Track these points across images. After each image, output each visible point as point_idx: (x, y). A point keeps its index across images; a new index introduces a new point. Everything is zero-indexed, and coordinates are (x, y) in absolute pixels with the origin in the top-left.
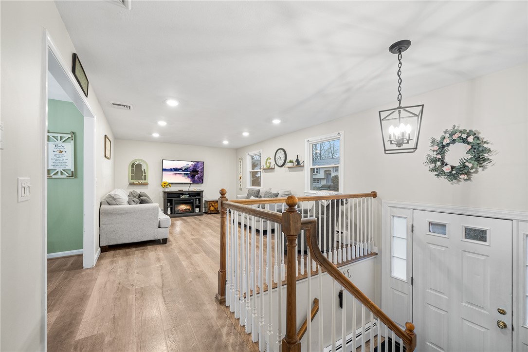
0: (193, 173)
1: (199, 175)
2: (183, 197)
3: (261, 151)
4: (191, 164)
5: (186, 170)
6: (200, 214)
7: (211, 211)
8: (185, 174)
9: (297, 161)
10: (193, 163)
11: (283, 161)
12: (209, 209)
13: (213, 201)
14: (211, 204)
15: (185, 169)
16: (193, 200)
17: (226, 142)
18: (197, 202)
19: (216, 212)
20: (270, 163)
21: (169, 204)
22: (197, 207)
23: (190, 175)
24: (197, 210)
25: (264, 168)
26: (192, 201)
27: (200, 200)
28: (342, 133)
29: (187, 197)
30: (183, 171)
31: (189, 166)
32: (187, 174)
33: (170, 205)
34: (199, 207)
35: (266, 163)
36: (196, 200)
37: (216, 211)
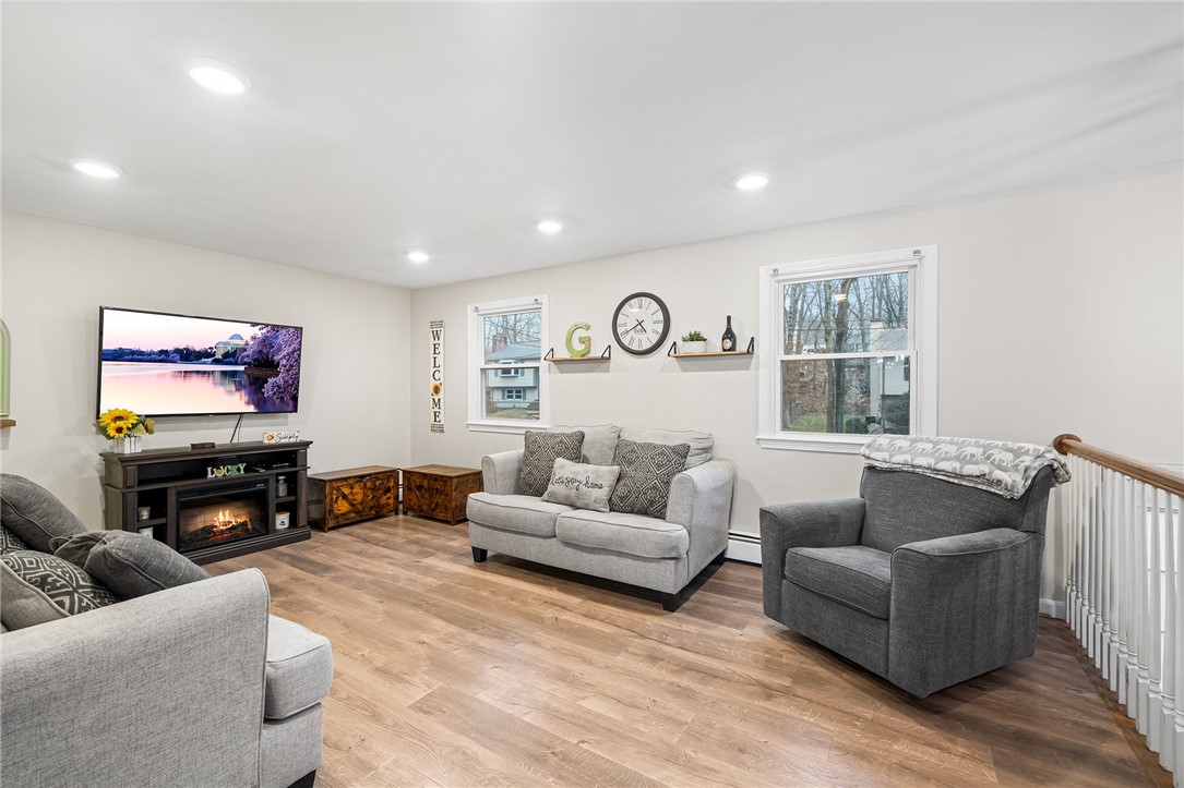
0: (257, 372)
1: (279, 380)
2: (216, 474)
3: (544, 299)
4: (248, 334)
5: (230, 357)
6: (297, 533)
7: (337, 517)
8: (224, 373)
9: (729, 334)
10: (258, 332)
11: (655, 339)
12: (331, 511)
13: (346, 479)
14: (338, 489)
15: (226, 355)
16: (266, 482)
17: (418, 258)
18: (283, 490)
19: (358, 518)
20: (586, 341)
21: (145, 514)
22: (281, 508)
23: (245, 379)
24: (282, 520)
25: (558, 356)
26: (260, 486)
27: (292, 480)
28: (930, 252)
29: (235, 471)
30: (216, 362)
31: (241, 343)
32: (233, 374)
33: (152, 517)
34: (290, 507)
35: (569, 340)
36: (278, 481)
37: (358, 513)
